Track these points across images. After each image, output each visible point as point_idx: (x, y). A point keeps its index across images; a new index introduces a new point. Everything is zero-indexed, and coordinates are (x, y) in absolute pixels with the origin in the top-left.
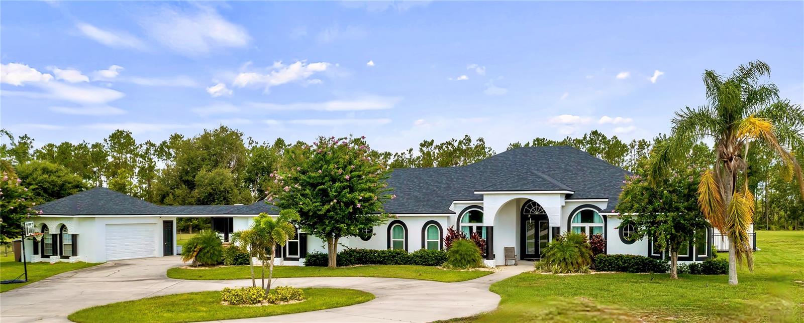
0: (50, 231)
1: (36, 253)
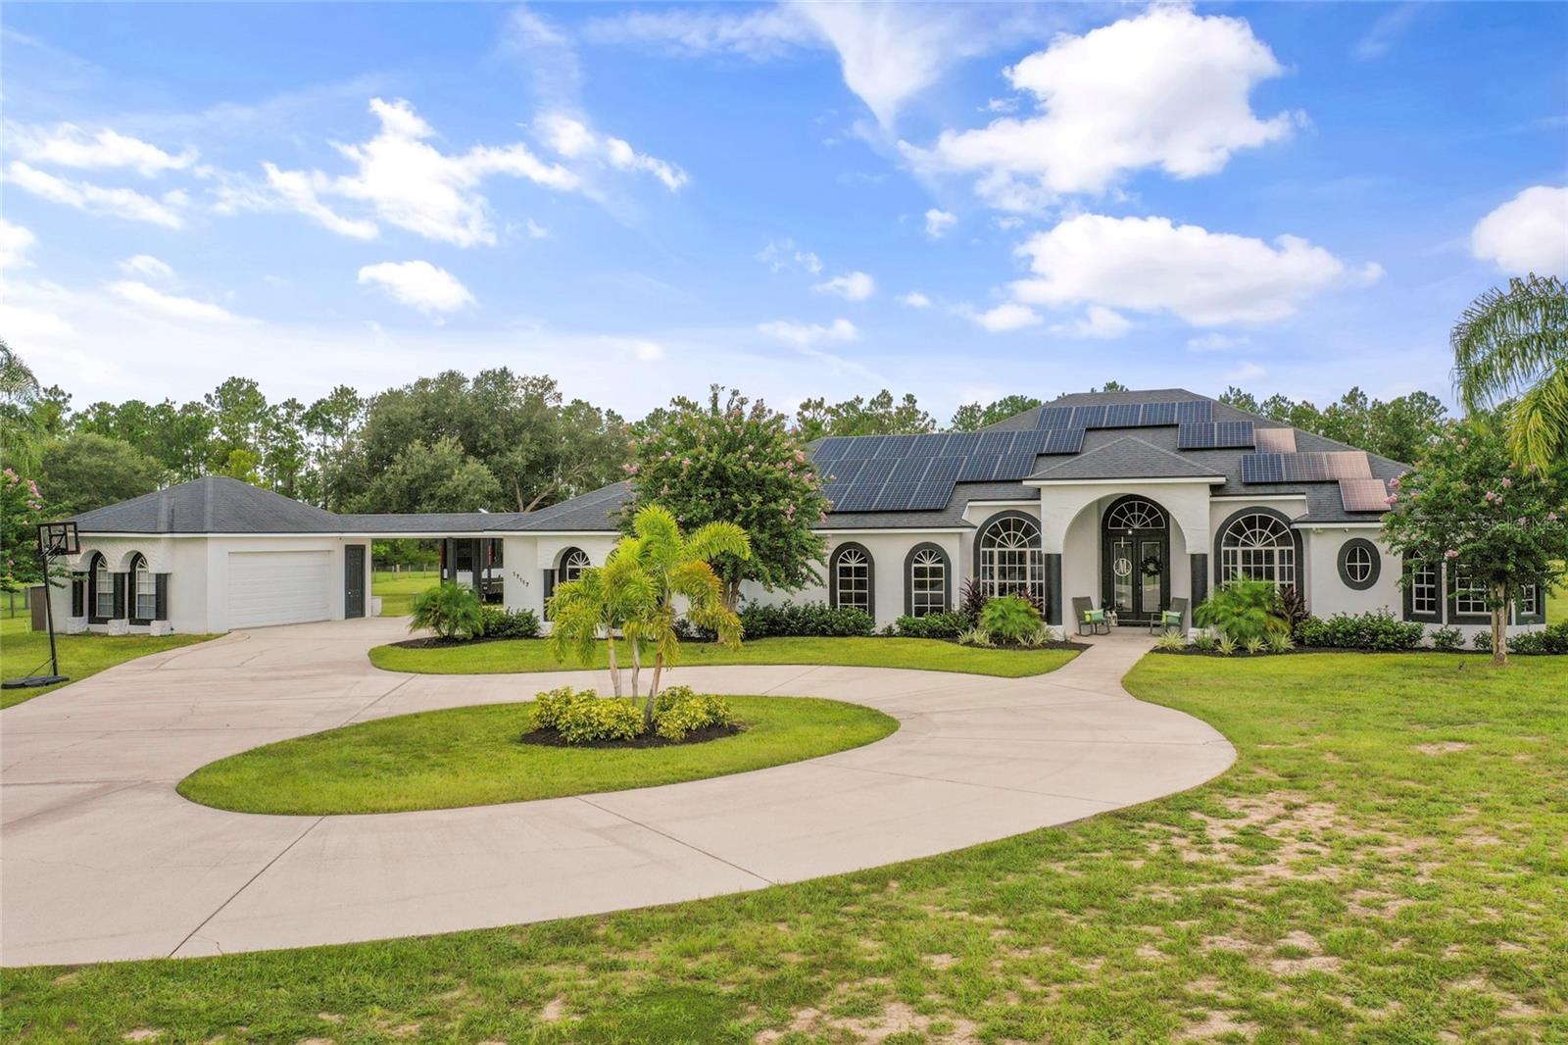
0: (109, 566)
1: (77, 611)
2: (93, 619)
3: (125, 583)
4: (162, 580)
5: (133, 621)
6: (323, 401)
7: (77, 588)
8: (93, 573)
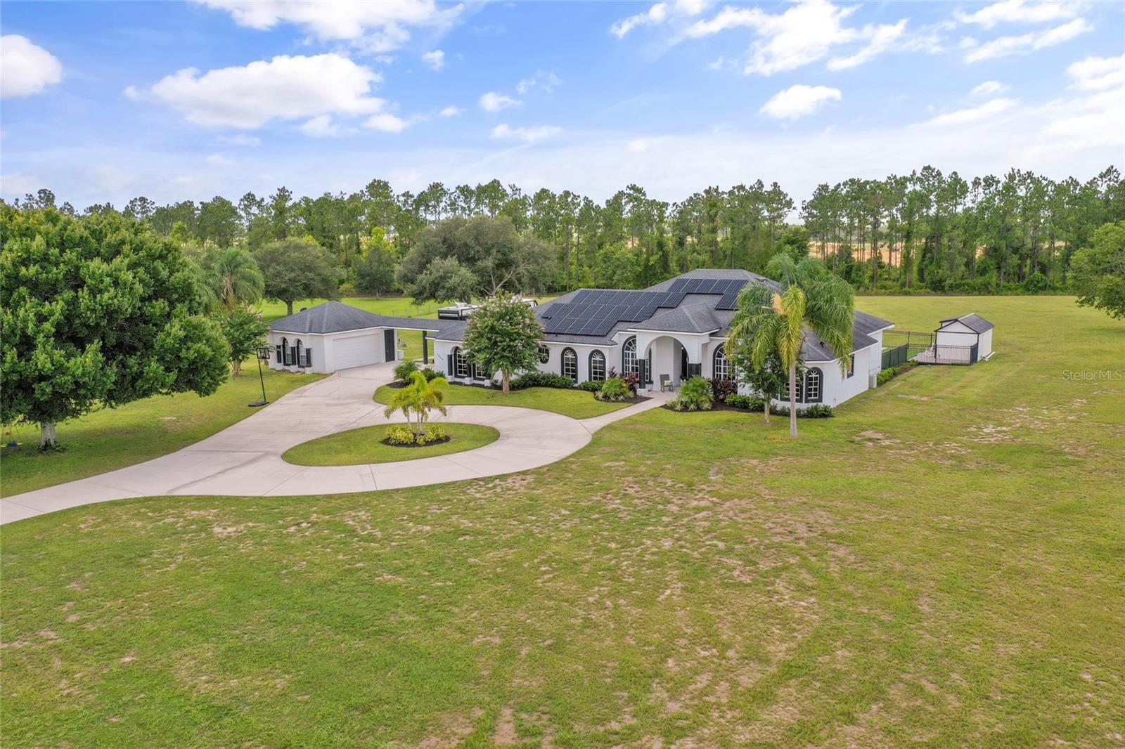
0: (289, 344)
1: (279, 361)
2: (285, 364)
3: (295, 351)
4: (308, 351)
5: (300, 366)
6: (424, 192)
7: (279, 353)
8: (284, 346)
